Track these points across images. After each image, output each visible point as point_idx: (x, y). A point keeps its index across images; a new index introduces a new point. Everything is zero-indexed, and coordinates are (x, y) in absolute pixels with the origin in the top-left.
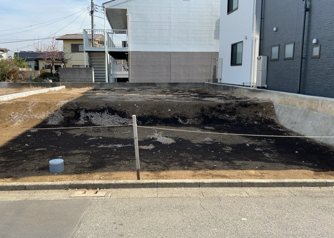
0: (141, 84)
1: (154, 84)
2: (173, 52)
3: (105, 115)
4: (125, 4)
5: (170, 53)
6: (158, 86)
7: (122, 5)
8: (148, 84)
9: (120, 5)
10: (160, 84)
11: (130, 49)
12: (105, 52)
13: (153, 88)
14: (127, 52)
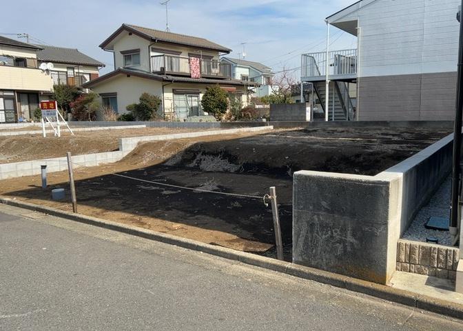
0: (366, 123)
1: (385, 123)
2: (425, 74)
3: (218, 159)
4: (356, 14)
5: (420, 76)
6: (392, 125)
7: (352, 15)
8: (377, 123)
9: (349, 16)
10: (395, 122)
11: (360, 73)
12: (325, 81)
13: (384, 128)
14: (355, 79)
